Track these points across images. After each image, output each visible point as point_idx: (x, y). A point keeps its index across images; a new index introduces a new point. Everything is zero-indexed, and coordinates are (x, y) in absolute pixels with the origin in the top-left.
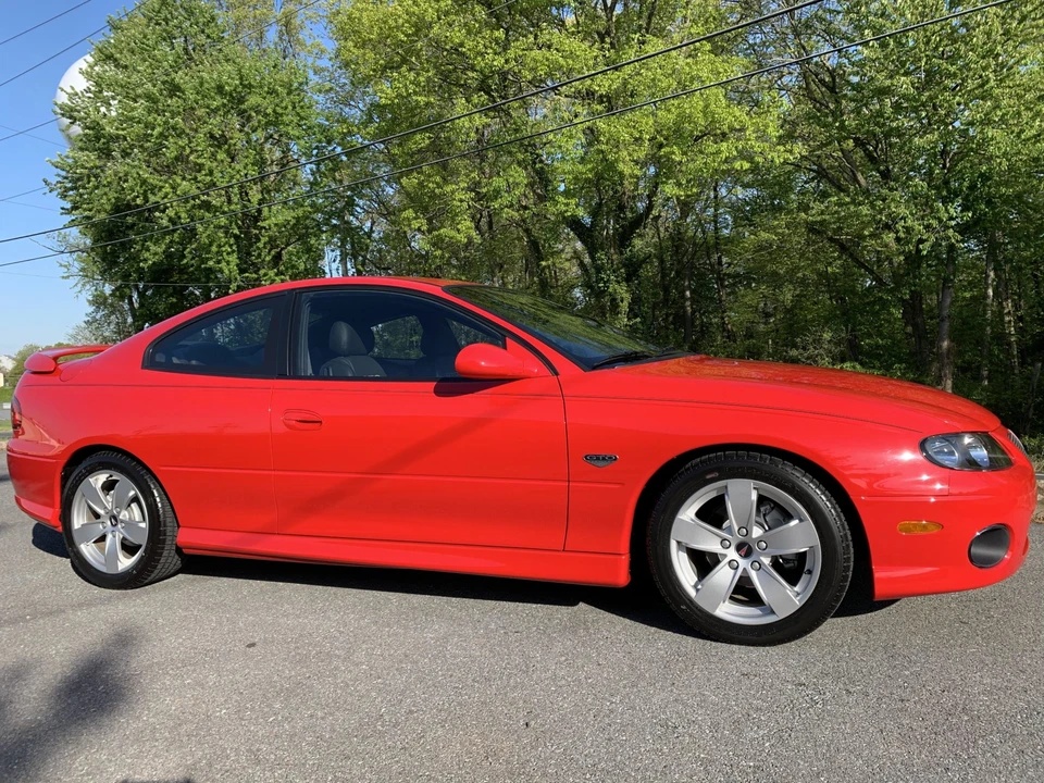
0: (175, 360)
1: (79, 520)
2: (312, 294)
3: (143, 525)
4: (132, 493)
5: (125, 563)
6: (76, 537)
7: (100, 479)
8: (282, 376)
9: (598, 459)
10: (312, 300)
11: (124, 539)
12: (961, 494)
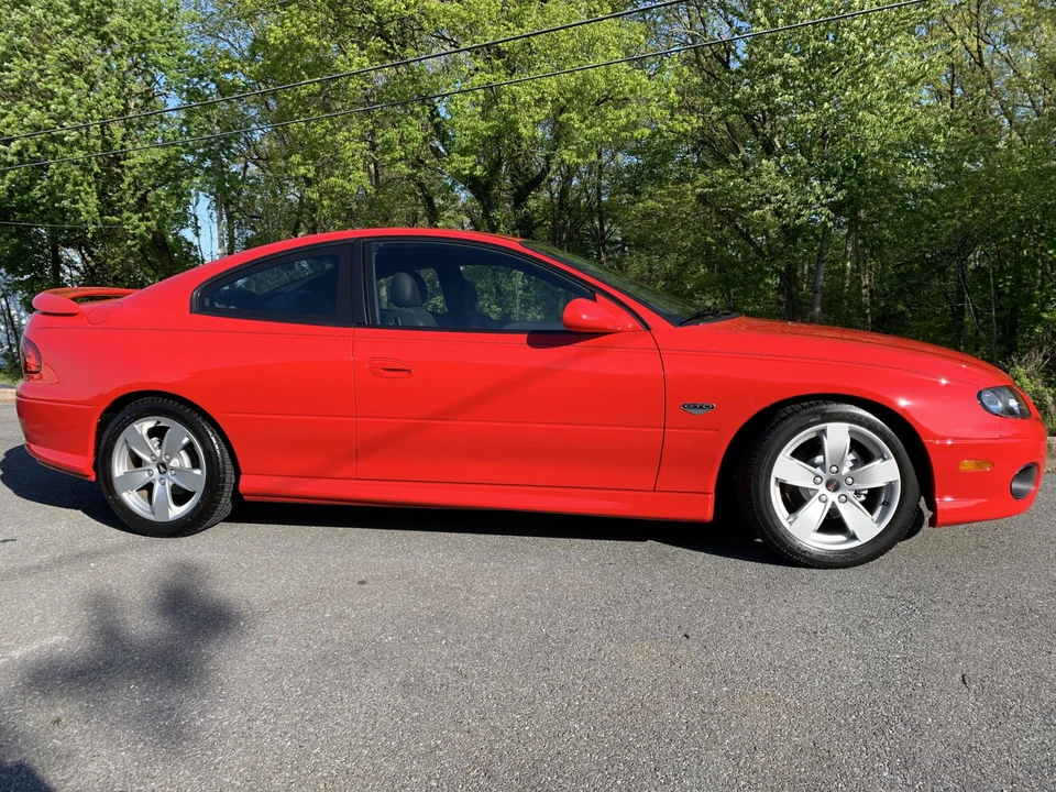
0: (217, 305)
1: (120, 467)
2: (381, 244)
3: (198, 472)
4: (186, 440)
5: (176, 512)
6: (117, 486)
7: (146, 425)
8: (361, 325)
9: (695, 407)
10: (380, 250)
11: (174, 485)
12: (1001, 438)
